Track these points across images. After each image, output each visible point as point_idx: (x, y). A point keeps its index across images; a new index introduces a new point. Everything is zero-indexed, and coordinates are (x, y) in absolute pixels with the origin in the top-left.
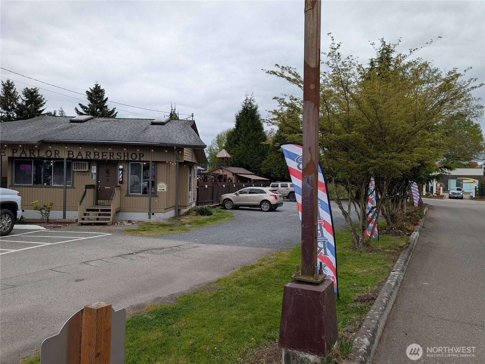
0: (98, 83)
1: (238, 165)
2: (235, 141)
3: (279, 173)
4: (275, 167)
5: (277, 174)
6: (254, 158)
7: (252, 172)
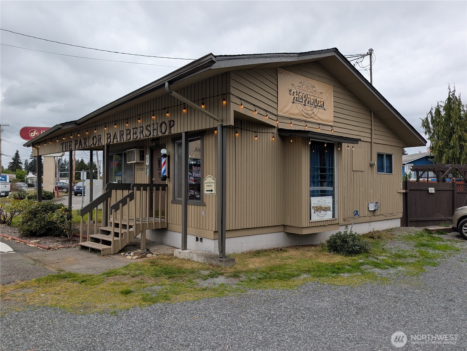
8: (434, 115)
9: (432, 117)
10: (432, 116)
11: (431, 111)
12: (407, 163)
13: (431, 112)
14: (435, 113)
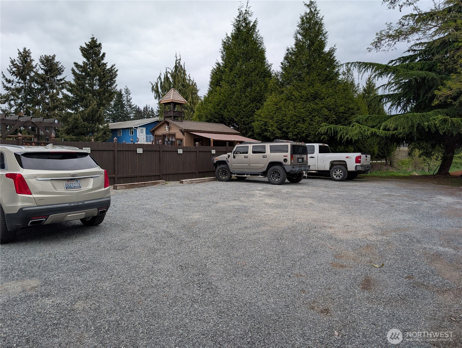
0: (94, 36)
1: (217, 120)
2: (217, 81)
3: (279, 129)
4: (272, 118)
5: (274, 130)
6: (242, 106)
7: (237, 129)
8: (163, 80)
9: (161, 83)
10: (161, 81)
11: (160, 76)
12: (139, 127)
13: (160, 78)
14: (164, 78)
